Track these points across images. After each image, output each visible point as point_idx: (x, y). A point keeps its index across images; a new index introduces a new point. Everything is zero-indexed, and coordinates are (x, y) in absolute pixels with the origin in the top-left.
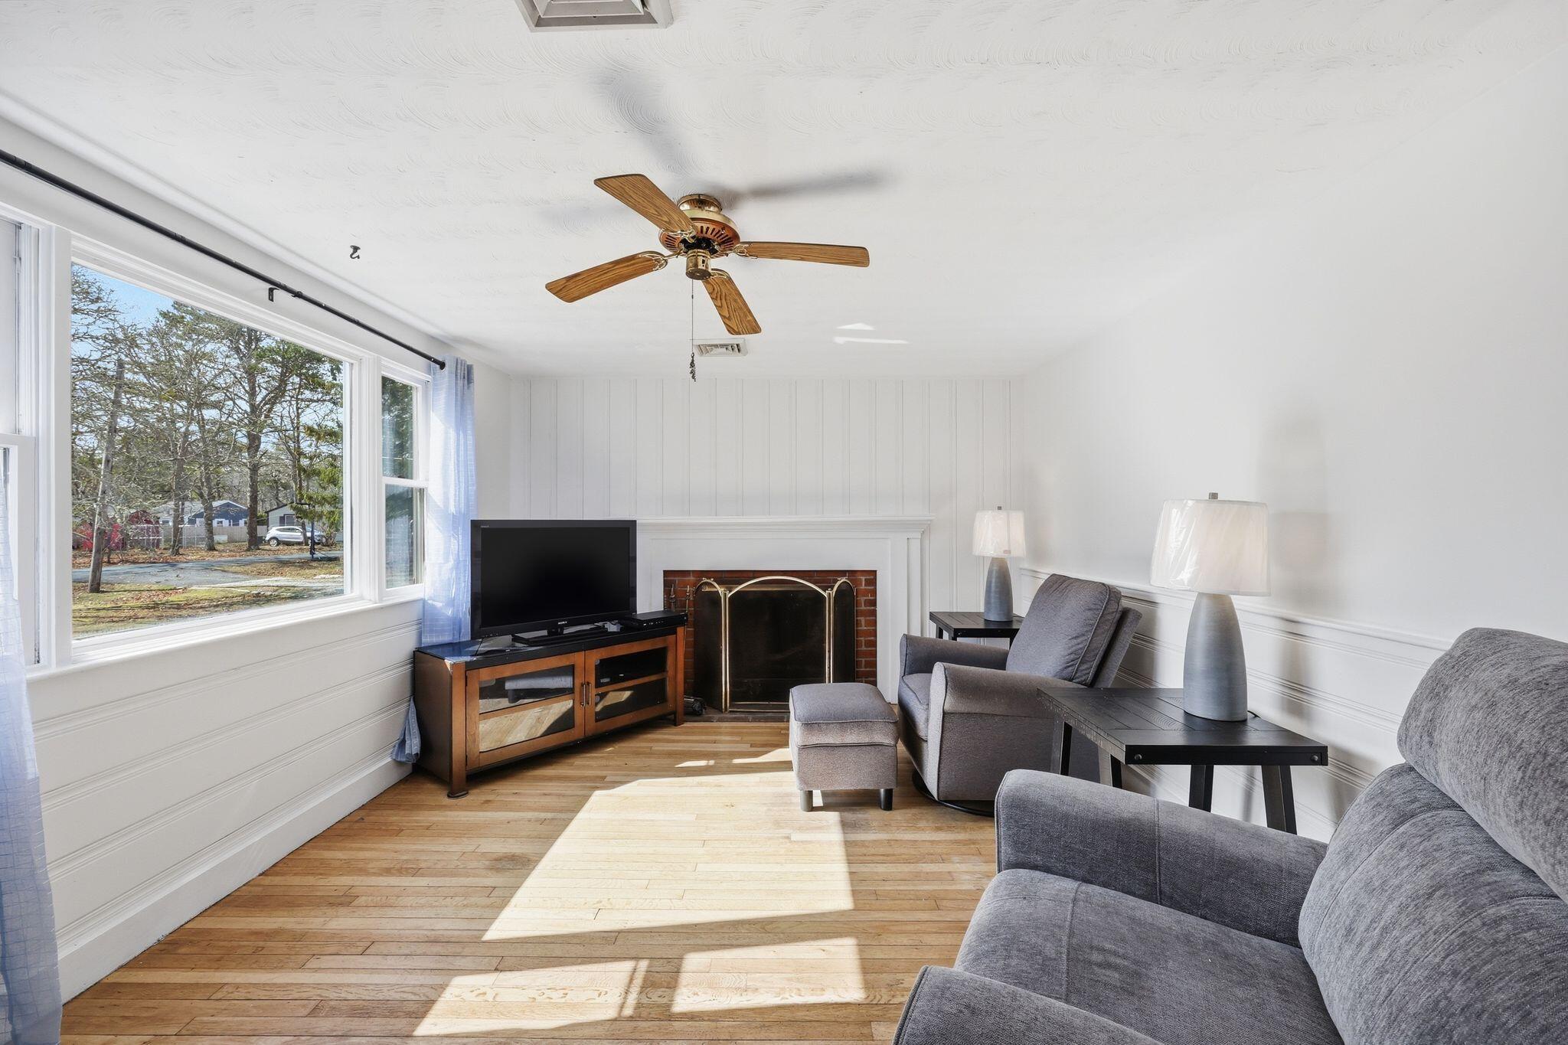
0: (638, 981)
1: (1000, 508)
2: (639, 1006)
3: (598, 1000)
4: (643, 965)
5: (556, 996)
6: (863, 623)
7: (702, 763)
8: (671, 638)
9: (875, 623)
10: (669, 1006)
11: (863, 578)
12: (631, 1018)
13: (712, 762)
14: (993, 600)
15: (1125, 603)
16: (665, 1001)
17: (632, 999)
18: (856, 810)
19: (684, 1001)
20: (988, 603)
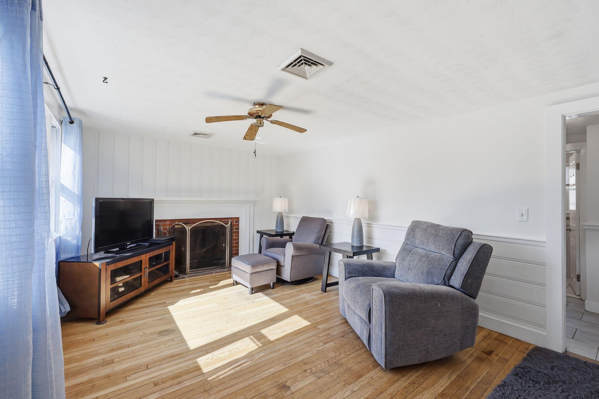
0: (255, 339)
1: (281, 197)
2: (262, 343)
3: (249, 346)
6: (234, 236)
7: (199, 290)
8: (171, 246)
9: (238, 236)
10: (269, 341)
11: (235, 220)
12: (263, 346)
13: (202, 290)
14: (279, 225)
15: (328, 223)
16: (267, 340)
17: (258, 343)
18: (266, 291)
19: (272, 338)
20: (277, 226)
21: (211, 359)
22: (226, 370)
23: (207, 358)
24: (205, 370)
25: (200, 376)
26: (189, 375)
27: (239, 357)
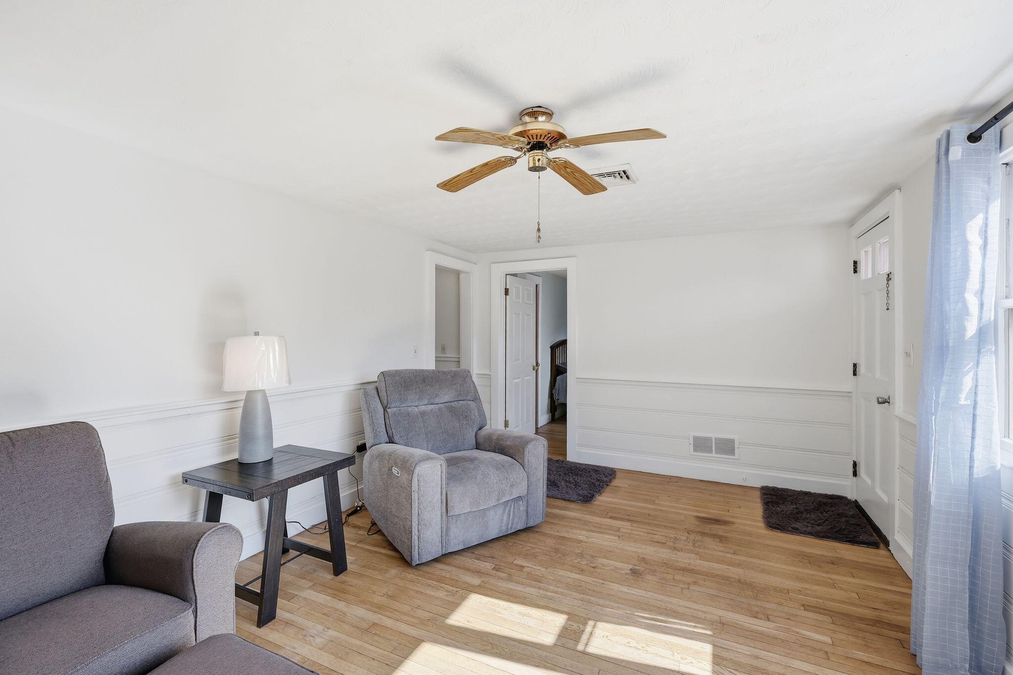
0: (585, 637)
2: (585, 624)
3: (608, 634)
4: (580, 647)
5: (633, 643)
10: (569, 619)
12: (589, 619)
16: (570, 623)
17: (588, 629)
19: (559, 620)
21: (686, 659)
22: (679, 627)
23: (693, 666)
24: (708, 648)
25: (720, 645)
26: (738, 659)
27: (643, 630)
